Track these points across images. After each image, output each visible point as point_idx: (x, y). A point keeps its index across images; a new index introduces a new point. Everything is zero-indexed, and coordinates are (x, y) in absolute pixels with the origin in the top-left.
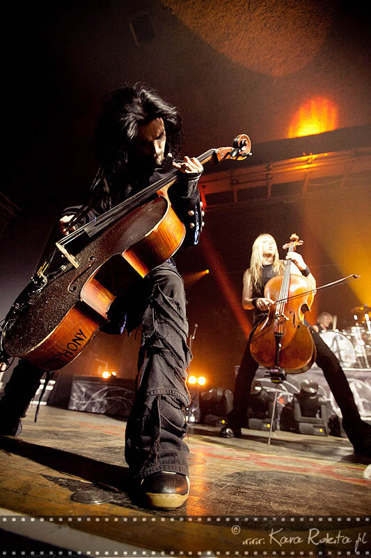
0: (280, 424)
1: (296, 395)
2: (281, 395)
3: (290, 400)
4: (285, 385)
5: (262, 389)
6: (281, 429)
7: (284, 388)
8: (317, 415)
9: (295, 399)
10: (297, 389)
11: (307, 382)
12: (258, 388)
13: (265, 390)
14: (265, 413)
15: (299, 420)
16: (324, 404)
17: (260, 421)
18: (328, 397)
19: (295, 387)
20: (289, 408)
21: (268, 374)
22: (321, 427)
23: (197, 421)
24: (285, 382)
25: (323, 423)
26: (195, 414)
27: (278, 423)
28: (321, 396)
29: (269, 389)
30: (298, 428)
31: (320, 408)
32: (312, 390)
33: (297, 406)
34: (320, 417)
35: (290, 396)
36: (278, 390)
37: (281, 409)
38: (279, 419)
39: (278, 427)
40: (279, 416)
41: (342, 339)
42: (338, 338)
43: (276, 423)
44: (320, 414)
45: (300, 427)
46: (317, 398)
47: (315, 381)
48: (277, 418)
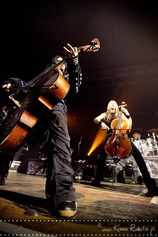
1: (123, 167)
2: (117, 167)
4: (119, 163)
5: (109, 165)
6: (118, 182)
8: (133, 176)
9: (123, 169)
11: (128, 162)
12: (108, 165)
13: (111, 165)
19: (123, 164)
20: (121, 173)
21: (112, 159)
22: (134, 181)
23: (81, 179)
26: (81, 175)
27: (116, 179)
29: (112, 165)
31: (134, 173)
32: (130, 165)
34: (134, 176)
35: (121, 168)
36: (116, 165)
38: (116, 177)
39: (116, 181)
40: (116, 176)
41: (143, 144)
42: (141, 143)
43: (115, 179)
44: (134, 175)
45: (125, 181)
46: (133, 169)
47: (132, 161)
48: (115, 177)
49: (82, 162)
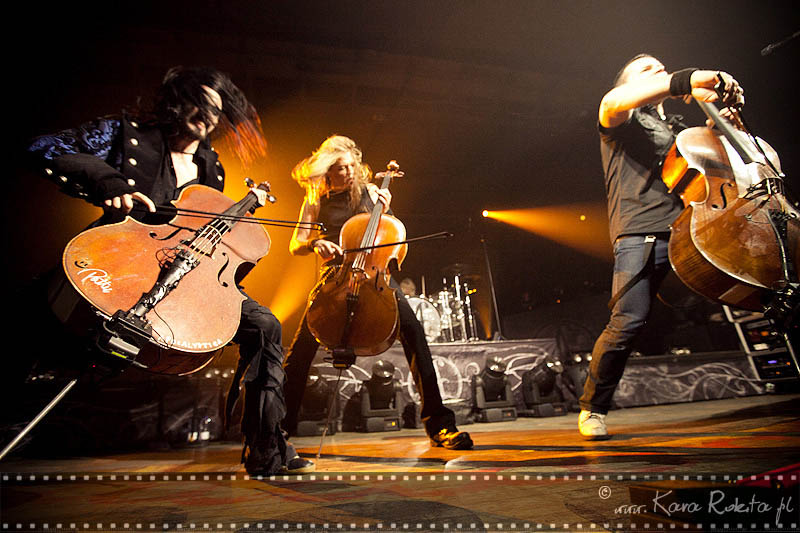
0: (343, 423)
1: (365, 383)
2: (346, 383)
3: (357, 390)
4: (353, 370)
5: (320, 378)
6: (344, 430)
7: (351, 374)
8: (391, 406)
9: (365, 388)
10: (367, 374)
11: (381, 363)
12: (315, 378)
13: (325, 379)
14: (323, 410)
15: (366, 414)
16: (400, 389)
17: (315, 423)
18: (406, 381)
19: (365, 372)
20: (356, 399)
21: (330, 356)
22: (394, 420)
23: (213, 437)
24: (353, 366)
25: (397, 414)
26: (210, 427)
27: (340, 422)
28: (397, 380)
29: (330, 378)
30: (365, 426)
31: (394, 396)
32: (386, 374)
33: (367, 397)
34: (394, 407)
35: (359, 385)
36: (341, 378)
37: (345, 404)
38: (342, 416)
39: (340, 428)
40: (342, 412)
41: (427, 307)
42: (423, 306)
43: (337, 423)
44: (394, 403)
45: (368, 423)
46: (392, 384)
47: (391, 361)
48: (339, 415)
49: (221, 375)
